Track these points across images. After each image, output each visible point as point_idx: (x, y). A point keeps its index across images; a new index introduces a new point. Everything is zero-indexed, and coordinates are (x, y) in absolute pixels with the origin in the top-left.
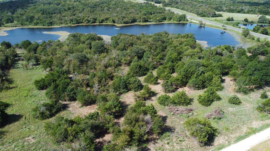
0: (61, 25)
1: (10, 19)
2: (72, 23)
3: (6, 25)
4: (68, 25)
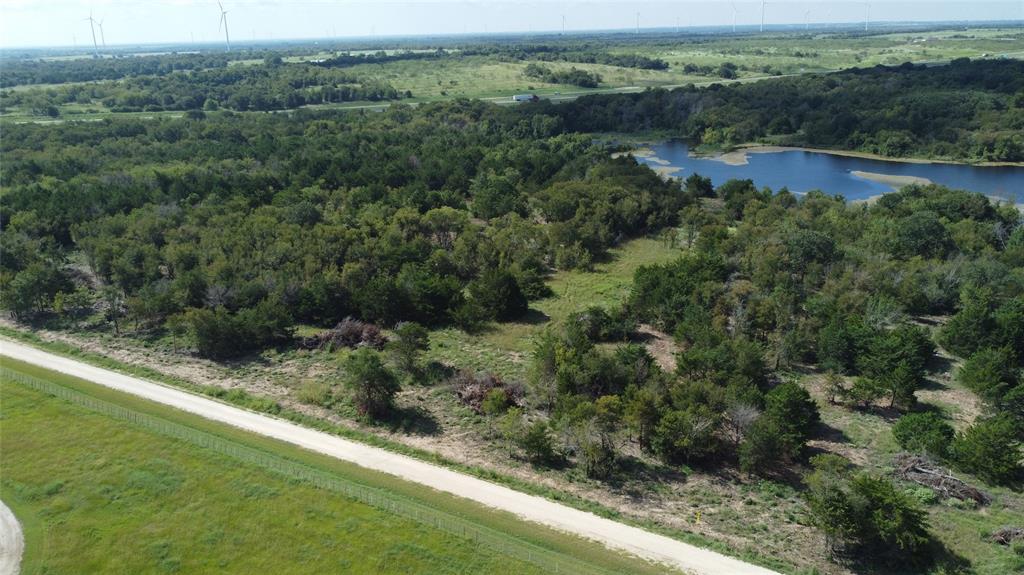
0: (938, 157)
1: (787, 123)
2: (986, 153)
3: (769, 137)
4: (965, 159)
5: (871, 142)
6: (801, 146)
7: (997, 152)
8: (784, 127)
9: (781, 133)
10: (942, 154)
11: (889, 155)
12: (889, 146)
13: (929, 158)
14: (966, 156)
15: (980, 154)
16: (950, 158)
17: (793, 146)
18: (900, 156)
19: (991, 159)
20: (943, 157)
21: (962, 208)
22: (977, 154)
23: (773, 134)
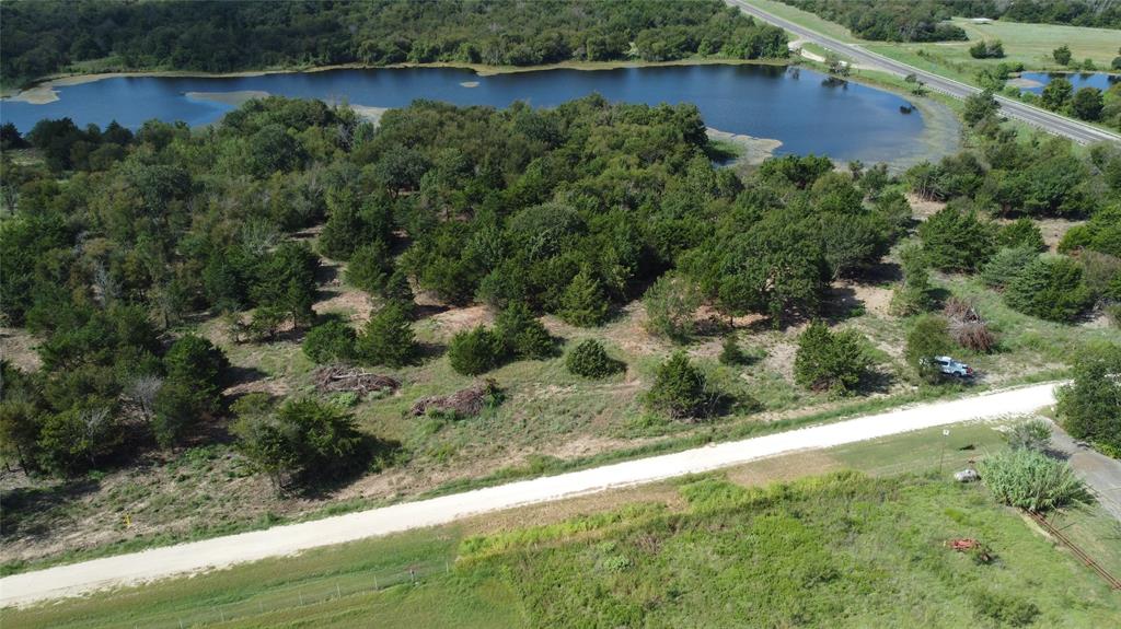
0: (270, 68)
1: (92, 44)
2: (312, 59)
3: (76, 65)
4: (295, 67)
5: (197, 58)
6: (119, 71)
7: (321, 58)
8: (92, 50)
9: (90, 58)
10: (273, 64)
11: (220, 71)
12: (217, 61)
13: (261, 70)
14: (295, 64)
15: (307, 60)
16: (280, 67)
17: (110, 72)
18: (232, 71)
19: (318, 65)
20: (274, 67)
21: (305, 117)
22: (305, 61)
23: (81, 59)
